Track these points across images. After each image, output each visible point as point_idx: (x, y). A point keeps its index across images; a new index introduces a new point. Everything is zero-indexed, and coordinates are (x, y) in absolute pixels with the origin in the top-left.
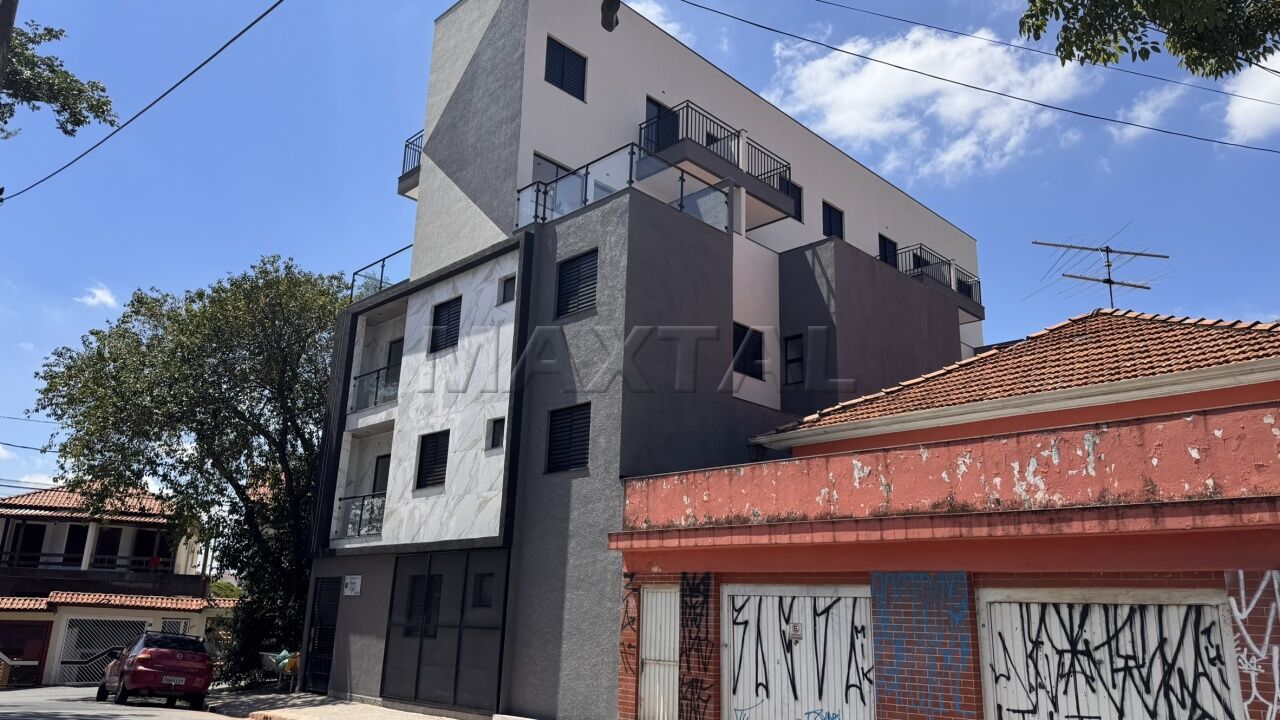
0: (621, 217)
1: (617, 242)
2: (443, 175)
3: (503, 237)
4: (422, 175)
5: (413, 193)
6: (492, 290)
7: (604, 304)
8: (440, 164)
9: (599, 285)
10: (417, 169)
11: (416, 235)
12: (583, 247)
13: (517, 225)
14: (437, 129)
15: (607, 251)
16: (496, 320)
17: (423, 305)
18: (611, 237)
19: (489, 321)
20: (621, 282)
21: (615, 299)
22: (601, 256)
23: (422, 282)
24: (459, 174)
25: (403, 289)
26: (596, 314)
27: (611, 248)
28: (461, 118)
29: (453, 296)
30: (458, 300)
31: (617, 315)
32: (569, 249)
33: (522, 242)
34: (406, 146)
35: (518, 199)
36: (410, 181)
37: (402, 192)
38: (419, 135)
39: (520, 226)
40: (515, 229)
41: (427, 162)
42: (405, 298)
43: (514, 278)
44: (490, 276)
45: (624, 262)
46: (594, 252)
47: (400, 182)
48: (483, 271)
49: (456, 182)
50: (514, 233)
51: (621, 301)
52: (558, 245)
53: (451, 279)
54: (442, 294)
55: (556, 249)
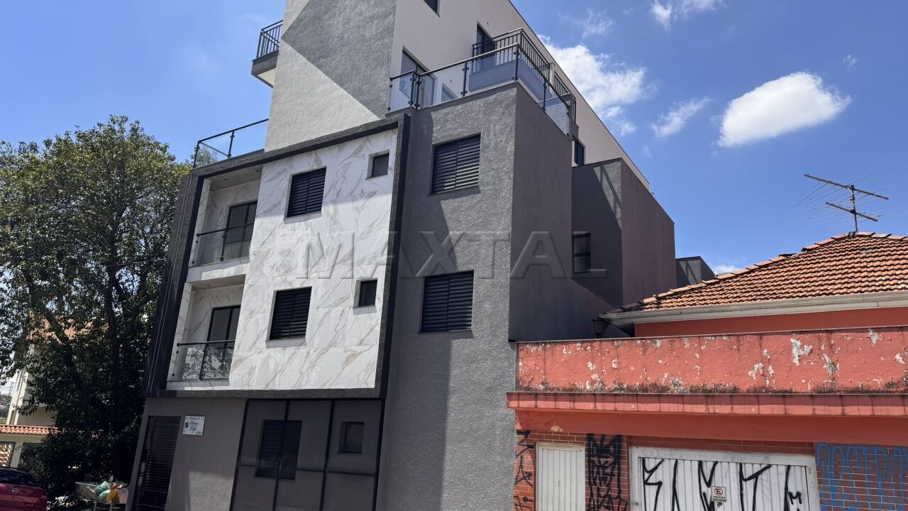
0: (506, 107)
1: (501, 130)
2: (304, 60)
3: (373, 118)
4: (280, 60)
5: (269, 76)
6: (364, 165)
7: (488, 183)
8: (302, 51)
9: (481, 167)
10: (276, 53)
11: (272, 111)
12: (465, 132)
13: (389, 109)
14: (299, 20)
15: (491, 136)
16: (367, 191)
17: (280, 174)
18: (495, 126)
19: (358, 191)
20: (508, 164)
21: (501, 180)
22: (484, 141)
23: (282, 152)
24: (322, 60)
25: (259, 157)
26: (479, 192)
27: (495, 135)
28: (325, 13)
29: (316, 167)
30: (323, 171)
31: (503, 194)
32: (446, 134)
33: (401, 123)
34: (261, 34)
35: (391, 86)
36: (266, 64)
37: (256, 73)
38: (278, 25)
39: (391, 111)
40: (387, 112)
41: (285, 48)
42: (257, 167)
43: (387, 155)
44: (360, 152)
45: (511, 147)
46: (477, 137)
47: (254, 64)
48: (351, 147)
49: (320, 67)
50: (387, 115)
51: (508, 182)
52: (434, 129)
53: (313, 152)
54: (304, 164)
55: (432, 133)
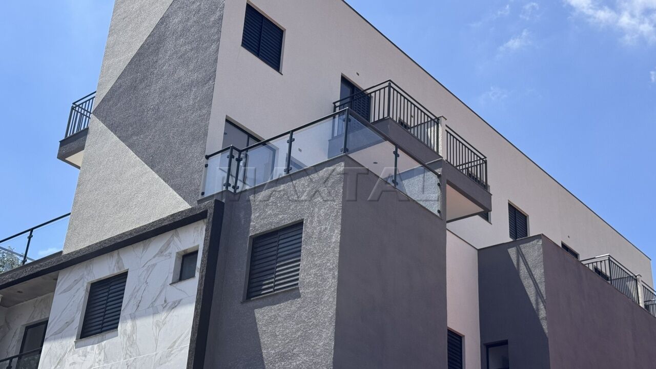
0: (333, 186)
1: (326, 214)
2: (115, 138)
3: (184, 206)
4: (90, 140)
5: (76, 158)
6: (169, 265)
7: (309, 285)
8: (113, 128)
9: (303, 264)
10: (86, 131)
11: (75, 203)
12: (286, 219)
13: (203, 194)
14: (113, 91)
15: (315, 224)
16: (170, 300)
17: (76, 282)
18: (319, 210)
19: (160, 301)
20: (332, 259)
21: (324, 280)
22: (307, 230)
23: (80, 255)
24: (135, 138)
25: (54, 262)
26: (299, 296)
27: (319, 222)
28: (142, 81)
29: (116, 272)
30: (124, 275)
31: (326, 298)
32: (265, 221)
33: (211, 211)
34: (73, 108)
35: (206, 166)
36: (74, 145)
37: (62, 157)
38: (90, 97)
39: (206, 195)
40: (200, 197)
41: (96, 125)
42: (53, 274)
43: (196, 252)
44: (166, 250)
45: (336, 237)
46: (299, 225)
47: (61, 146)
48: (156, 244)
49: (131, 146)
50: (200, 202)
51: (332, 283)
52: (253, 216)
53: (115, 253)
54: (103, 269)
55: (250, 221)
